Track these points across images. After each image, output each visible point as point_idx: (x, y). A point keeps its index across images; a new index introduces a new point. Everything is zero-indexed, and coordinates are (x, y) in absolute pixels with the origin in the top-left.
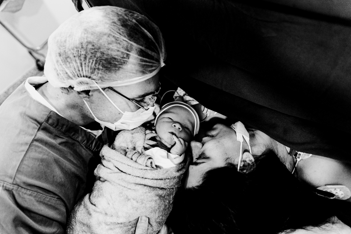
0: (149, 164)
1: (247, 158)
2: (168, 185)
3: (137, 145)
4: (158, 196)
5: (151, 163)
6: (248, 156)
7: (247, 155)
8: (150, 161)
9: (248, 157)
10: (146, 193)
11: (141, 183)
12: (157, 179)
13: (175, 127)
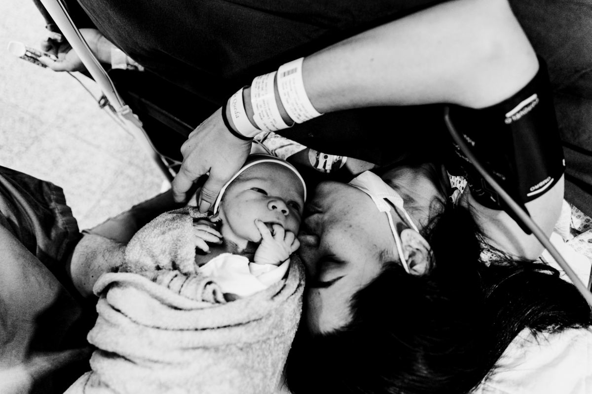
0: (210, 297)
1: (410, 240)
2: (255, 335)
3: (179, 257)
4: (235, 367)
5: (214, 293)
6: (411, 236)
7: (408, 235)
8: (210, 288)
9: (412, 238)
10: (208, 367)
11: (196, 345)
12: (229, 326)
13: (275, 210)
